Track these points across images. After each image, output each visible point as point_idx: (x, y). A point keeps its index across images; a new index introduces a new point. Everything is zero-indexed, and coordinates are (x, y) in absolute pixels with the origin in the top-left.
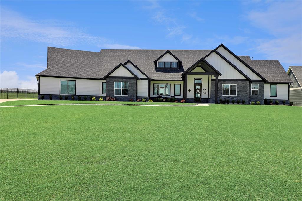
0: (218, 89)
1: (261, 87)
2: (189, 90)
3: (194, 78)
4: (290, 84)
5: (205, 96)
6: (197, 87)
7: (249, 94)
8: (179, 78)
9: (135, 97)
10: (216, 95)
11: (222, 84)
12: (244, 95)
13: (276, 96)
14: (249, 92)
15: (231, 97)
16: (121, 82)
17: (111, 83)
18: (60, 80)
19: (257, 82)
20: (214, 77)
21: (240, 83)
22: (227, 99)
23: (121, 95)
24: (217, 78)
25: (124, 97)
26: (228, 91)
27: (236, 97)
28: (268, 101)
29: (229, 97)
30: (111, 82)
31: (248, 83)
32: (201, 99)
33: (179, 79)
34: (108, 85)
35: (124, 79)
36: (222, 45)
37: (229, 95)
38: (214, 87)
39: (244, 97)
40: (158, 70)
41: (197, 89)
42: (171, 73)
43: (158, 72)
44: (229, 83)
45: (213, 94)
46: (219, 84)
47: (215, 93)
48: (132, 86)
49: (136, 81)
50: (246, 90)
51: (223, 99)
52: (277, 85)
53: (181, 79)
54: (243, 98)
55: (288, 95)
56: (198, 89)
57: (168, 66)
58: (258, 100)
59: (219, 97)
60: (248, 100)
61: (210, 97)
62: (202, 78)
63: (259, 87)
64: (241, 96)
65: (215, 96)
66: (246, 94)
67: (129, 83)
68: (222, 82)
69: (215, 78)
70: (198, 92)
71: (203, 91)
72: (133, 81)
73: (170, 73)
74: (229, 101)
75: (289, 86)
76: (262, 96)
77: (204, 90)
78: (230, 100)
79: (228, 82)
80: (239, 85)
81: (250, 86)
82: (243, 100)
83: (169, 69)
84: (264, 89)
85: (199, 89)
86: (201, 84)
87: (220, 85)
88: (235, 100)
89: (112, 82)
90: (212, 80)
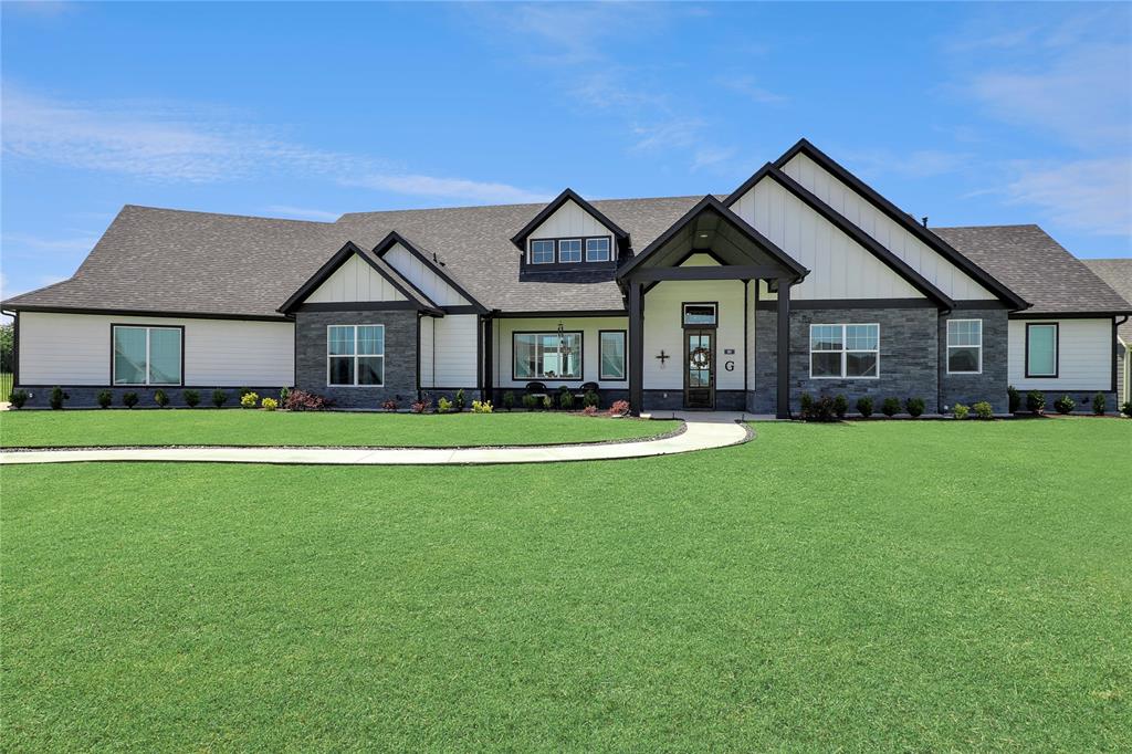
0: (791, 350)
1: (996, 332)
2: (663, 357)
3: (683, 304)
4: (1119, 319)
5: (729, 380)
6: (694, 340)
7: (941, 369)
8: (613, 302)
9: (413, 393)
10: (784, 378)
11: (810, 322)
12: (916, 371)
13: (1057, 376)
14: (941, 359)
15: (852, 382)
16: (356, 327)
17: (315, 333)
18: (112, 325)
19: (975, 311)
20: (770, 291)
21: (895, 315)
22: (836, 393)
23: (356, 385)
24: (785, 294)
25: (366, 390)
26: (840, 354)
27: (875, 384)
28: (1023, 401)
29: (844, 384)
30: (313, 326)
31: (932, 316)
32: (712, 393)
33: (609, 308)
34: (303, 342)
35: (365, 313)
36: (804, 148)
37: (844, 376)
38: (773, 337)
39: (913, 382)
40: (530, 273)
41: (695, 352)
42: (581, 282)
43: (525, 284)
44: (842, 319)
45: (769, 371)
46: (795, 324)
47: (775, 365)
48: (398, 344)
49: (415, 321)
50: (925, 349)
51: (813, 392)
52: (1057, 324)
53: (621, 307)
54: (912, 387)
55: (1110, 370)
56: (699, 350)
57: (570, 257)
58: (983, 398)
59: (795, 382)
60: (933, 397)
61: (752, 387)
62: (717, 303)
63: (983, 333)
64: (903, 379)
65: (776, 379)
66: (928, 367)
67: (387, 331)
68: (809, 313)
69: (774, 297)
70: (699, 364)
71: (721, 359)
72: (406, 320)
73: (577, 285)
74: (847, 403)
75: (1115, 326)
76: (1002, 373)
77: (726, 352)
78: (851, 396)
79: (838, 313)
80: (891, 328)
81: (941, 329)
82: (913, 396)
83: (575, 270)
84: (1006, 342)
85: (703, 350)
86: (714, 327)
87: (801, 328)
88: (875, 397)
89: (318, 326)
90: (760, 305)
